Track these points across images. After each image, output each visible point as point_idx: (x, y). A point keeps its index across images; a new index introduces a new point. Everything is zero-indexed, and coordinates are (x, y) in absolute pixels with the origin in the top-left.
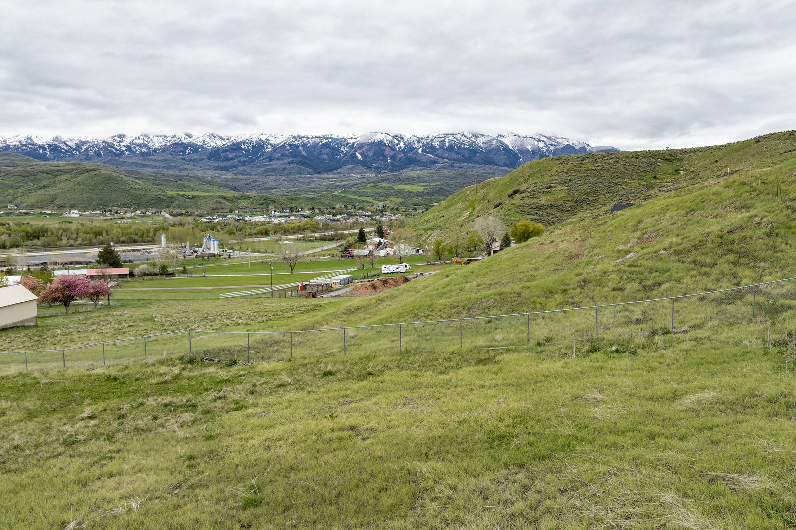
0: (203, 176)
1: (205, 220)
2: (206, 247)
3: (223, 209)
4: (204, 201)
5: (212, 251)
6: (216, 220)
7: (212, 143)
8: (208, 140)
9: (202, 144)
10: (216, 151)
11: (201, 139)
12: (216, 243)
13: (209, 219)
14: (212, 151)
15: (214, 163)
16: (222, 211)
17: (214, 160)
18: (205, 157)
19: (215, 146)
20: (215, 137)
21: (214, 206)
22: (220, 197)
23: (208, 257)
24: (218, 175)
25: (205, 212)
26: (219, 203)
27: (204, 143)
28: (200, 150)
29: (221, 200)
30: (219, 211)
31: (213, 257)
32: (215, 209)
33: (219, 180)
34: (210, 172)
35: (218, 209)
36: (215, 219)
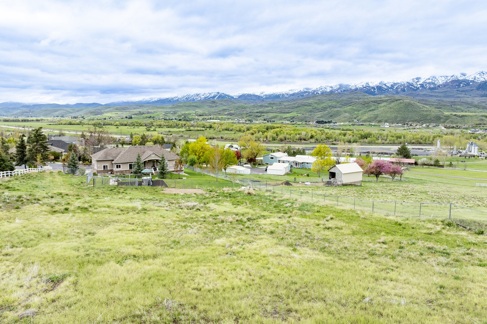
0: (472, 102)
1: (470, 131)
2: (468, 150)
3: (484, 124)
4: (470, 118)
5: (472, 153)
6: (478, 132)
7: (481, 78)
8: (478, 76)
9: (473, 79)
10: (483, 84)
11: (473, 77)
12: (476, 148)
13: (473, 131)
14: (480, 84)
15: (480, 92)
16: (483, 126)
17: (481, 90)
18: (475, 88)
19: (484, 80)
20: (484, 74)
21: (478, 122)
22: (483, 116)
23: (469, 157)
24: (483, 101)
25: (471, 126)
26: (482, 120)
27: (475, 79)
28: (471, 84)
29: (484, 118)
30: (481, 126)
31: (473, 158)
32: (478, 124)
33: (484, 104)
34: (478, 99)
35: (480, 124)
36: (477, 131)
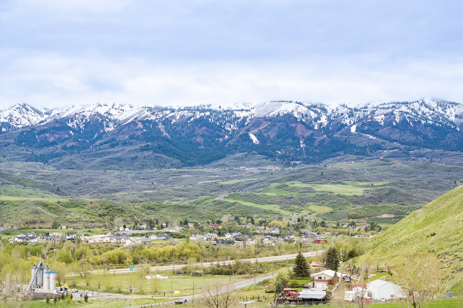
0: (9, 171)
1: (16, 239)
2: (34, 283)
3: (42, 222)
4: (12, 209)
6: (35, 241)
7: (23, 119)
8: (16, 114)
9: (6, 121)
10: (28, 132)
11: (6, 114)
12: (52, 276)
13: (22, 238)
14: (23, 132)
15: (24, 150)
16: (41, 226)
17: (25, 146)
18: (12, 141)
19: (28, 124)
20: (27, 110)
21: (30, 218)
22: (37, 203)
24: (30, 169)
25: (15, 228)
26: (37, 212)
27: (11, 120)
28: (4, 130)
29: (40, 208)
30: (37, 226)
32: (31, 223)
33: (33, 177)
34: (19, 164)
35: (34, 222)
36: (32, 238)
